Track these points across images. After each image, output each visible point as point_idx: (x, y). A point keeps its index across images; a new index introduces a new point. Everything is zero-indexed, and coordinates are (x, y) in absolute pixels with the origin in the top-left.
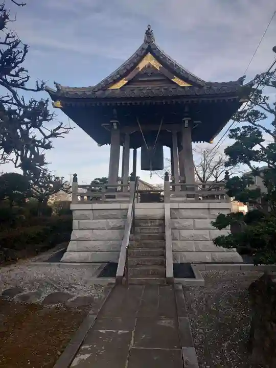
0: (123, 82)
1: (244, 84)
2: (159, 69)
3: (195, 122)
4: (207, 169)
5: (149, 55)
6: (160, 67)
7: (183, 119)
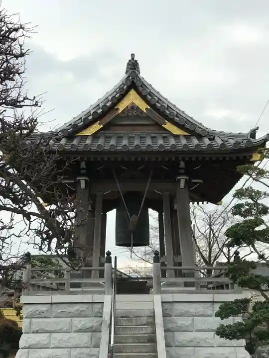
0: (96, 127)
1: (257, 138)
2: (145, 111)
3: (194, 181)
4: (213, 244)
5: (133, 93)
6: (147, 109)
7: (178, 178)
